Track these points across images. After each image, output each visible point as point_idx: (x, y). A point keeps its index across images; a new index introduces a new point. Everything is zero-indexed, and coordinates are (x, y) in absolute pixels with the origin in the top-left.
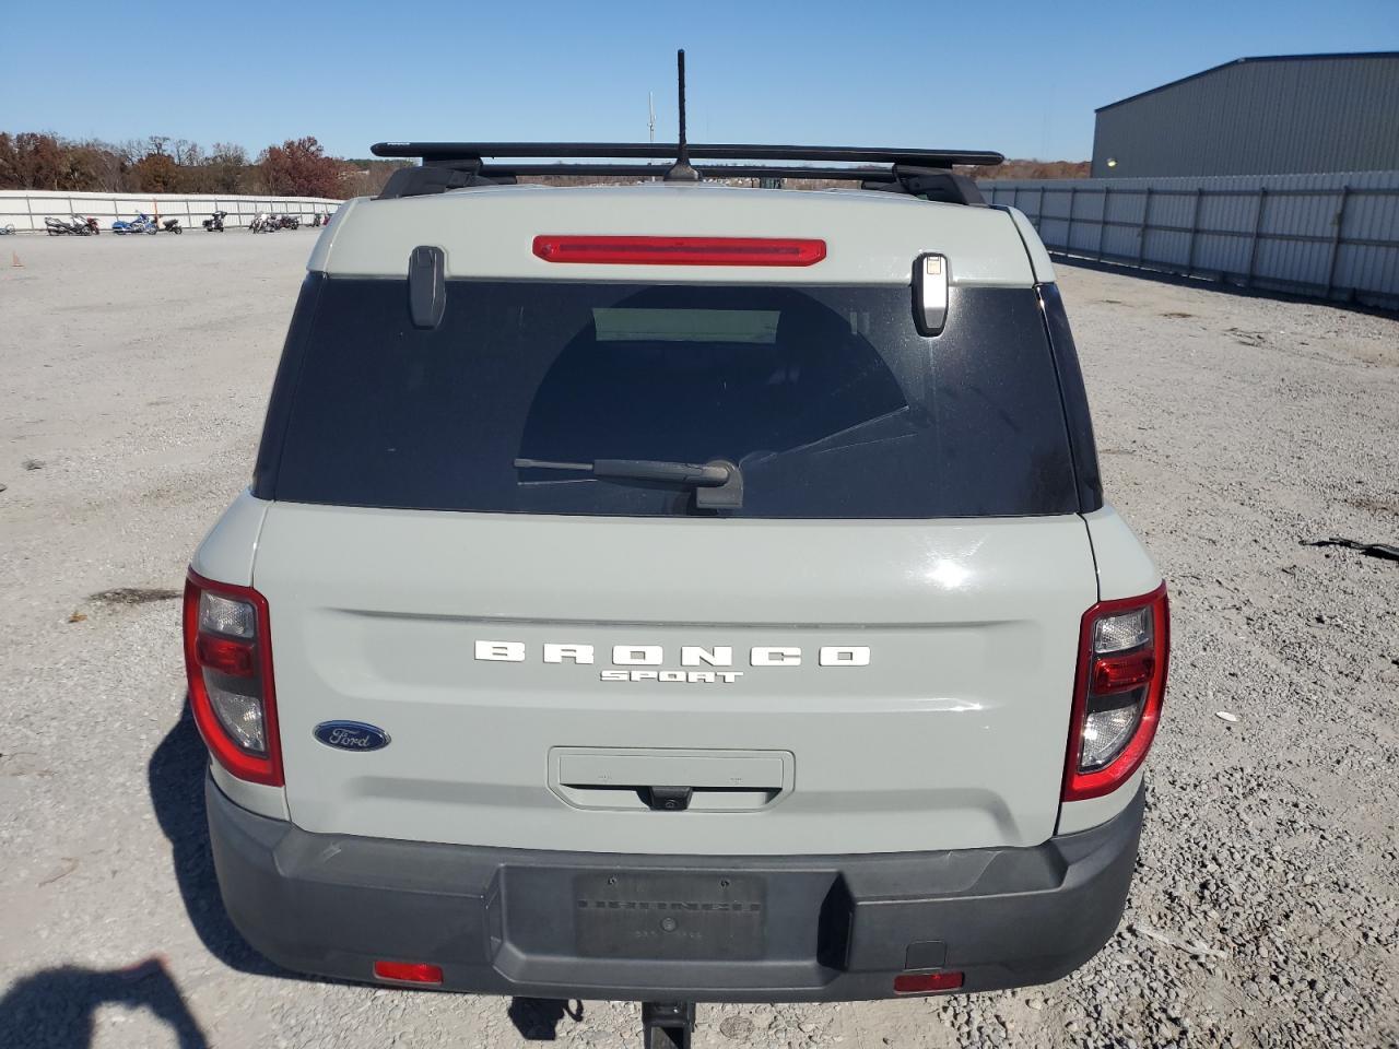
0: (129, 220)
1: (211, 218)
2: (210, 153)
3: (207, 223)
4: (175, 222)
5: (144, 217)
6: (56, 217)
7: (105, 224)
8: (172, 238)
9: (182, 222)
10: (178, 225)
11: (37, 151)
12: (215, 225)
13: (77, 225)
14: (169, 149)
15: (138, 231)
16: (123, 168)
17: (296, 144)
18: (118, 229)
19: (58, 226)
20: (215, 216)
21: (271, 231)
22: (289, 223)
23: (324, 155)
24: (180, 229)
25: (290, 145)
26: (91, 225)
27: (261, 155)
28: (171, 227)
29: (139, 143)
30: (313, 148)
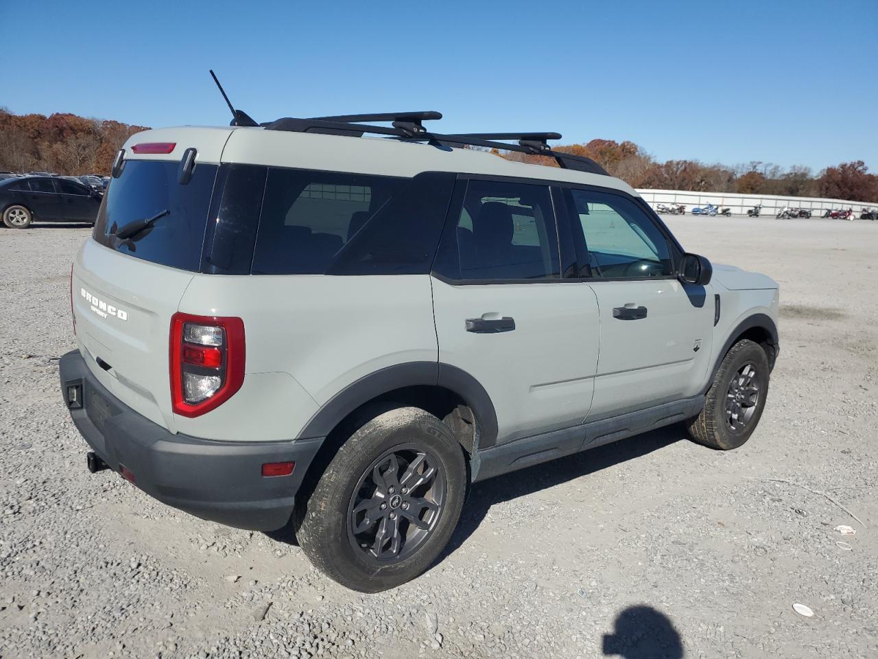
0: (702, 207)
1: (753, 208)
2: (787, 171)
3: (750, 212)
4: (728, 209)
5: (711, 206)
6: (665, 204)
7: (689, 209)
8: (725, 219)
9: (733, 210)
10: (729, 211)
11: (685, 170)
12: (754, 213)
13: (673, 209)
14: (760, 169)
15: (706, 214)
16: (730, 180)
17: (848, 165)
18: (696, 212)
19: (663, 209)
20: (756, 208)
21: (788, 219)
22: (804, 214)
23: (867, 173)
24: (730, 214)
25: (843, 166)
26: (681, 210)
27: (821, 172)
28: (726, 213)
29: (743, 165)
30: (860, 168)
